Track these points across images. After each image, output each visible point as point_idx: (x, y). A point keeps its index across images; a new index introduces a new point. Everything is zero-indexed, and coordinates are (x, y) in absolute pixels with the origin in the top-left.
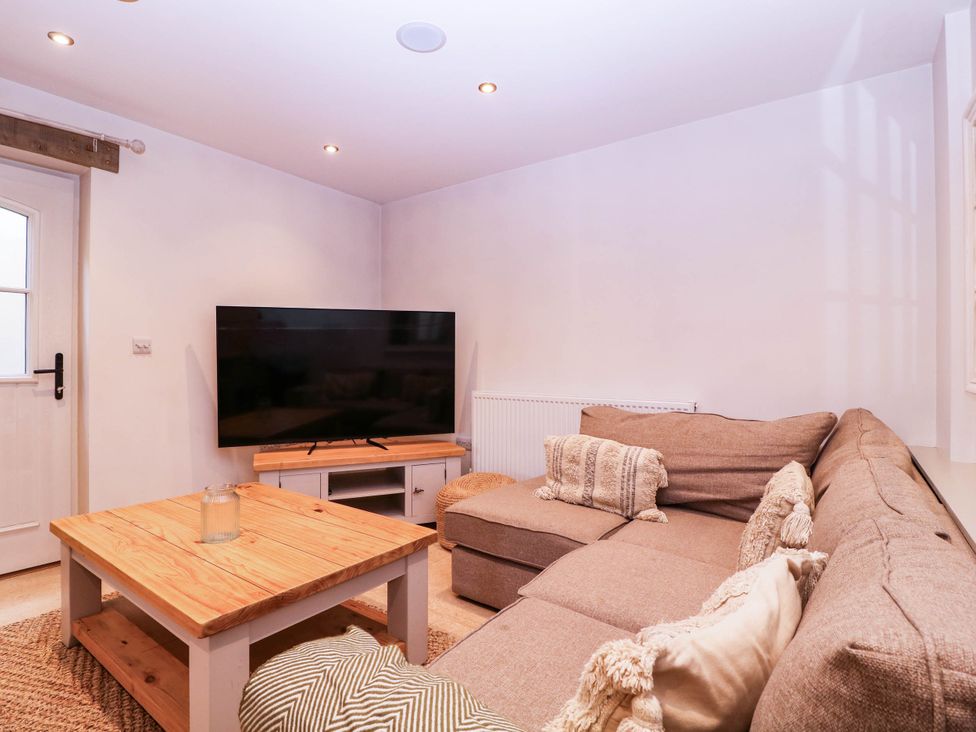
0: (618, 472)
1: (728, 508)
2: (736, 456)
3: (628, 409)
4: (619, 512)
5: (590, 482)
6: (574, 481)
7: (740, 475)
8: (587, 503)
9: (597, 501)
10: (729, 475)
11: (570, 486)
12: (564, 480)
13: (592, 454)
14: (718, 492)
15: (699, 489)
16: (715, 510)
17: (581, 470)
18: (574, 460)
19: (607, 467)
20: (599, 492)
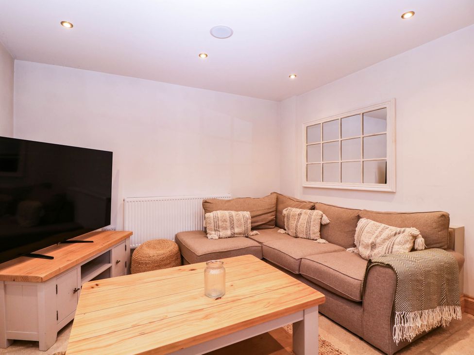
0: (242, 221)
1: (263, 226)
2: (265, 209)
3: (221, 199)
4: (243, 235)
5: (232, 228)
6: (226, 229)
7: (266, 215)
8: (233, 236)
9: (237, 234)
10: (264, 215)
11: (224, 231)
12: (220, 230)
13: (231, 217)
14: (262, 221)
15: (257, 222)
16: (260, 227)
17: (228, 224)
18: (225, 221)
19: (238, 220)
20: (237, 230)
